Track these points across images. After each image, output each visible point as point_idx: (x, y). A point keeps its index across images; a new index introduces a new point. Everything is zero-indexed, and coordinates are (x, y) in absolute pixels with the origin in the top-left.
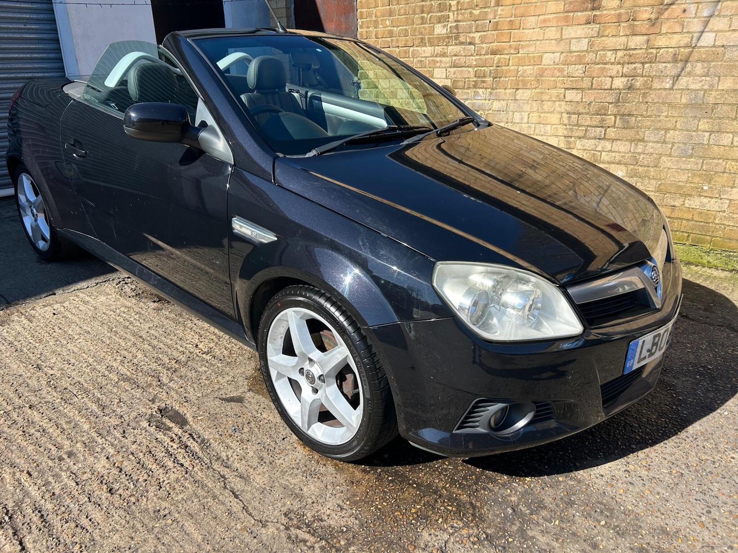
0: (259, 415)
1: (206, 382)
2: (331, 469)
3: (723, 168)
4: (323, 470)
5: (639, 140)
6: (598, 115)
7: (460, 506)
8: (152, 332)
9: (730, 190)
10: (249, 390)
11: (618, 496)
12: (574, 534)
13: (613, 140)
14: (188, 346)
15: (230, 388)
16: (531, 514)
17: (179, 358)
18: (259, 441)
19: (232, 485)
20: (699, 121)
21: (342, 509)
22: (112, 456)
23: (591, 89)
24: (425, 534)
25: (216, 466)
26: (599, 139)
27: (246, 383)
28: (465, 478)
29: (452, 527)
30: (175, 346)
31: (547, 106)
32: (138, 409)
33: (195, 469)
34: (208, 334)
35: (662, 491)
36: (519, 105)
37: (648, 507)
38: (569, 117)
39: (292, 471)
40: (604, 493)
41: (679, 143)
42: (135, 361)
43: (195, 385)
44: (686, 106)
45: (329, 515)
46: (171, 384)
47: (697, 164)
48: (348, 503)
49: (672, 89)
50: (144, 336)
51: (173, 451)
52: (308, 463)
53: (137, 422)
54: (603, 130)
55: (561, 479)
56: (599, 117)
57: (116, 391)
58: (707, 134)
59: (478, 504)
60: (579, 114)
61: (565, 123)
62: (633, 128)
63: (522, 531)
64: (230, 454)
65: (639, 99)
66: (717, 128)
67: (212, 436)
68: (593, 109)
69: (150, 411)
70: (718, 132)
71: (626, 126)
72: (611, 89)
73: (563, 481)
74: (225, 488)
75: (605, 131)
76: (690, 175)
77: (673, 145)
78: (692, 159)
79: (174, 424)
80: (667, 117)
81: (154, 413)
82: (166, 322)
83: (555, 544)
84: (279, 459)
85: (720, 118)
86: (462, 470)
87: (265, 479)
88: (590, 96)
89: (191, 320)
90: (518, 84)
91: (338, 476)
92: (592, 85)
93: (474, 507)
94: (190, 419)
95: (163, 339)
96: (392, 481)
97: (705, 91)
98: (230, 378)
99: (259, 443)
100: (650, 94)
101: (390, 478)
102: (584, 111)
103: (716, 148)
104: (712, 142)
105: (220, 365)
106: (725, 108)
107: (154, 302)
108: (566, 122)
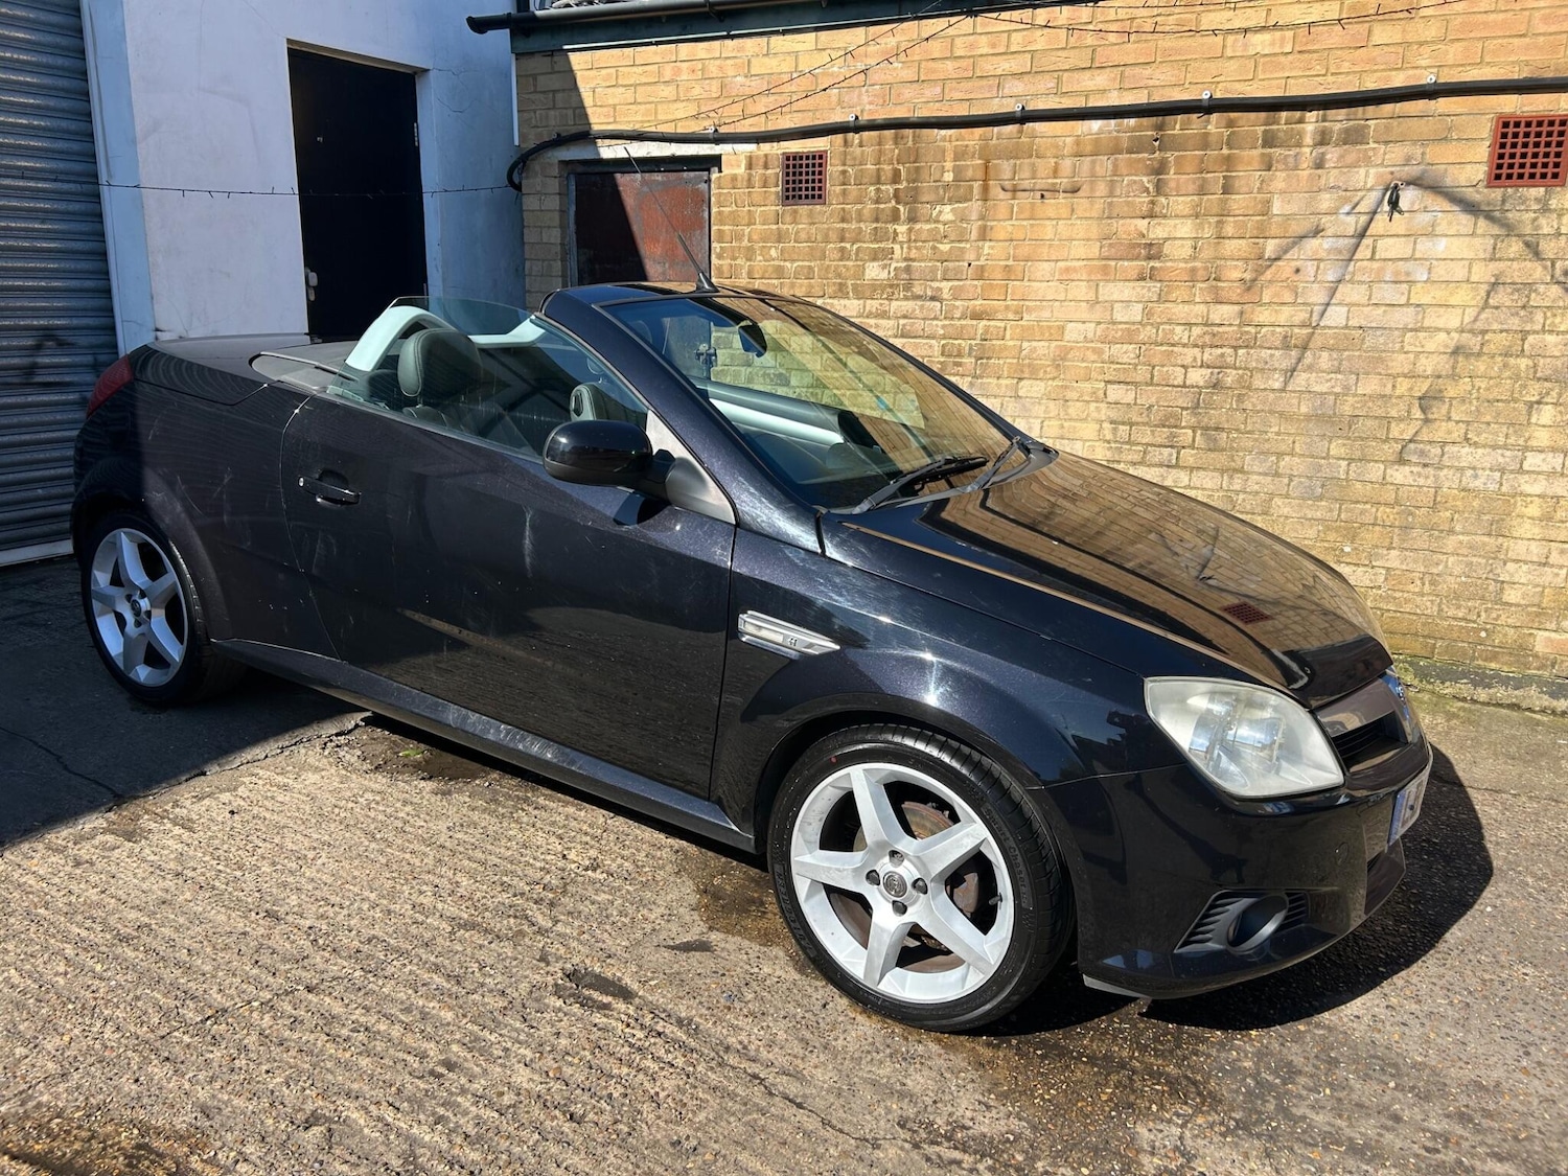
0: (756, 970)
1: (623, 919)
2: (934, 1047)
3: (1372, 517)
4: (920, 1048)
5: (1236, 471)
6: (1164, 426)
7: (1172, 1082)
8: (459, 835)
9: (1385, 552)
10: (711, 929)
11: (1395, 1045)
12: (1360, 1106)
13: (1192, 469)
14: (549, 857)
15: (674, 927)
16: (1285, 1084)
17: (545, 881)
18: (783, 1013)
19: (781, 1089)
20: (1330, 442)
21: (988, 1107)
22: (531, 1060)
23: (1151, 384)
24: (1141, 1130)
25: (732, 1059)
26: (1168, 466)
27: (696, 917)
28: (1156, 1039)
29: (1178, 1115)
30: (523, 859)
31: (1075, 409)
32: (526, 977)
33: (699, 1068)
34: (573, 834)
35: (1452, 1031)
36: (1024, 406)
37: (1443, 1055)
38: (1115, 429)
39: (869, 1057)
40: (1373, 1042)
41: (1300, 476)
42: (461, 891)
43: (608, 927)
44: (1308, 418)
45: (972, 1119)
46: (560, 928)
47: (1331, 510)
48: (992, 1096)
49: (1283, 390)
50: (447, 844)
51: (639, 1043)
52: (889, 1041)
53: (537, 1000)
54: (1174, 451)
55: (1302, 1028)
56: (1165, 430)
57: (460, 949)
58: (1344, 464)
59: (1199, 1078)
60: (1131, 424)
61: (1108, 438)
62: (1224, 450)
63: (1283, 1111)
64: (743, 1037)
65: (1231, 404)
66: (1358, 454)
67: (694, 1012)
68: (1155, 418)
69: (550, 978)
70: (1360, 460)
71: (1212, 446)
72: (1184, 386)
73: (1305, 1031)
74: (771, 1094)
75: (1178, 453)
76: (1321, 528)
77: (1291, 480)
78: (1323, 503)
79: (610, 999)
80: (1278, 434)
81: (560, 982)
82: (475, 816)
83: (1339, 1122)
84: (836, 1040)
85: (1362, 439)
86: (1147, 1029)
87: (830, 1075)
88: (1149, 396)
89: (523, 810)
90: (1022, 372)
91: (952, 1057)
92: (1152, 378)
93: (1195, 1083)
94: (635, 986)
95: (490, 847)
96: (1043, 1057)
97: (1337, 395)
98: (662, 910)
99: (785, 1018)
100: (1249, 397)
101: (1039, 1052)
102: (1140, 420)
103: (1358, 485)
104: (1352, 475)
105: (631, 888)
106: (1369, 423)
107: (423, 779)
108: (1109, 436)
